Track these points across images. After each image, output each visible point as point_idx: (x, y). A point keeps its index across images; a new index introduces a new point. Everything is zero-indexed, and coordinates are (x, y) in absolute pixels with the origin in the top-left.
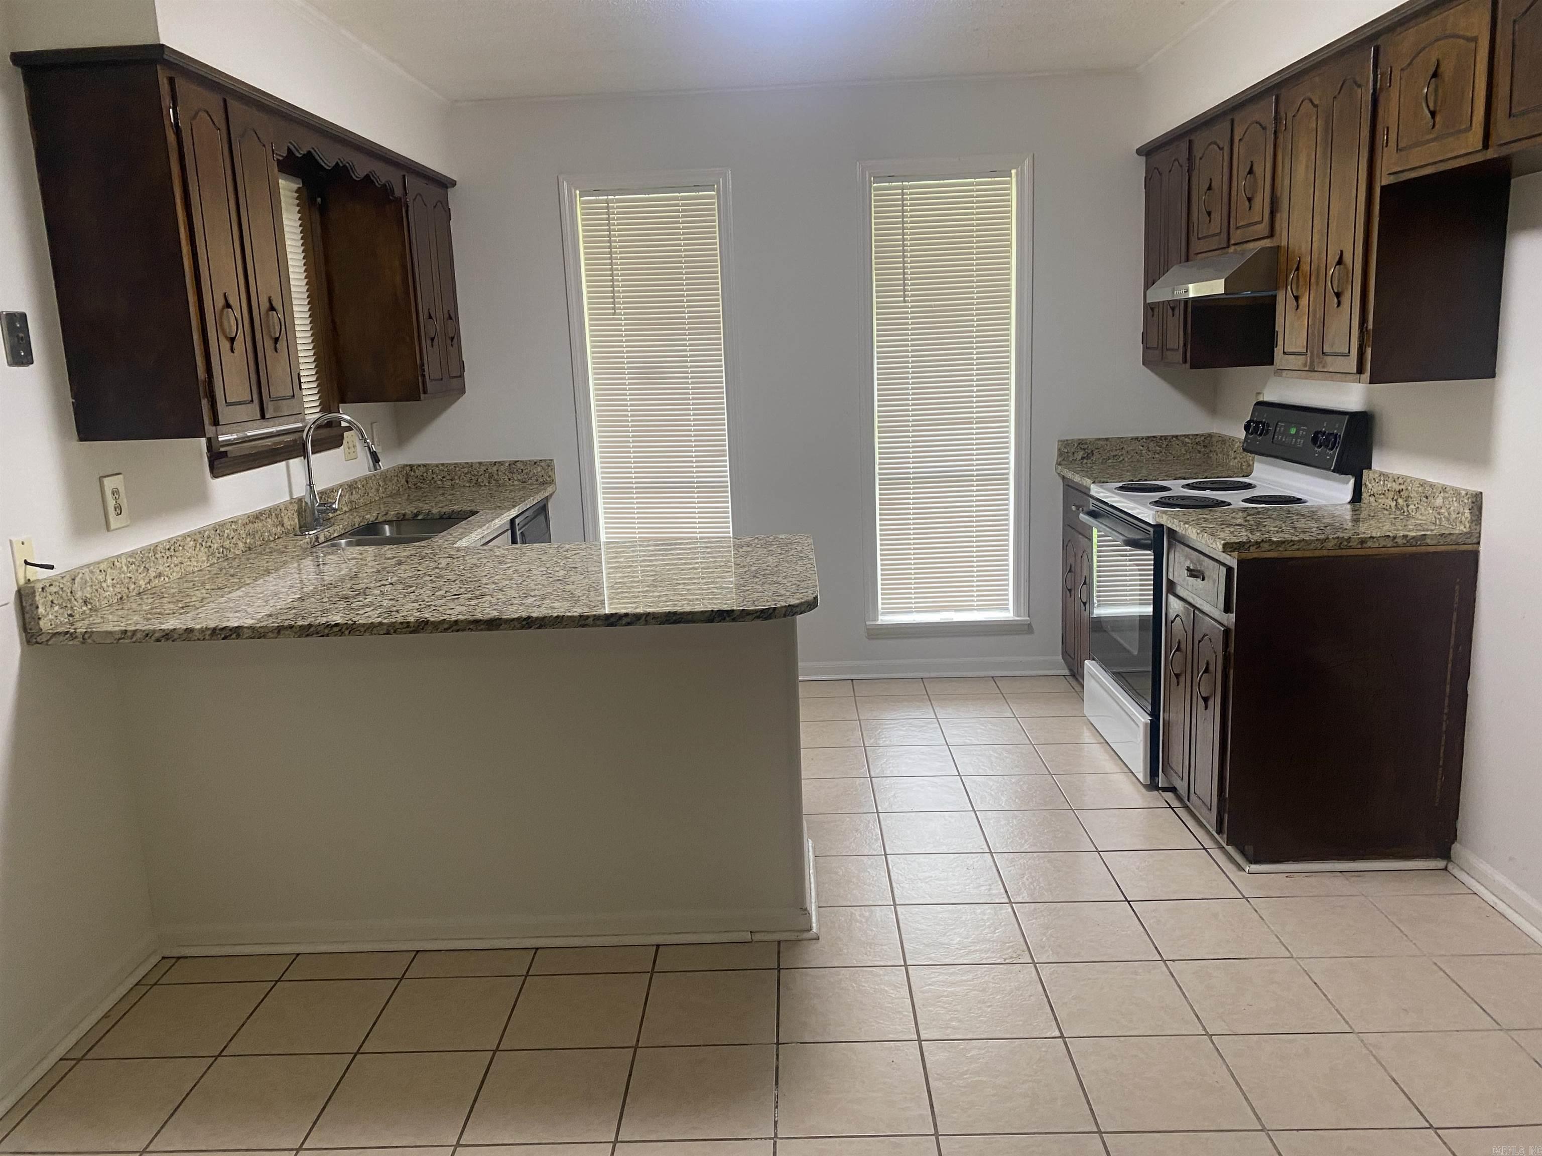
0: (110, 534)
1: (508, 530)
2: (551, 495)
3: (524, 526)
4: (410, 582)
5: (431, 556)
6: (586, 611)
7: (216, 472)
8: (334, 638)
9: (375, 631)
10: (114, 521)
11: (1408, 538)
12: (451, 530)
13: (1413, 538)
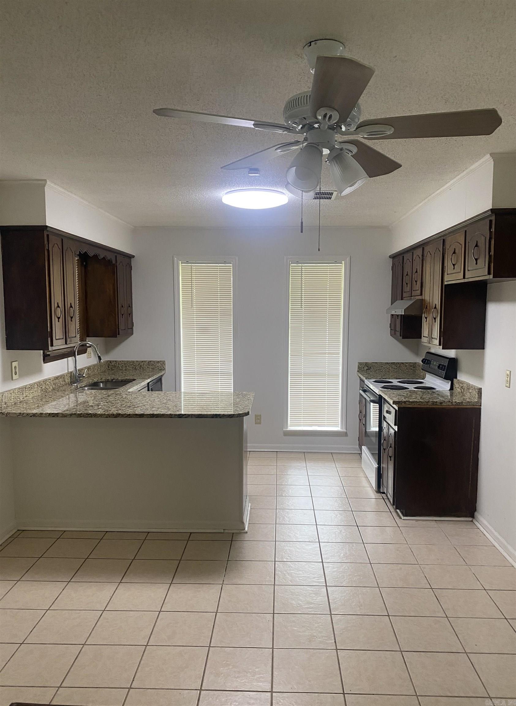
0: (13, 381)
1: (146, 387)
2: (164, 374)
3: (153, 385)
4: (113, 402)
5: (120, 394)
6: (172, 413)
7: (45, 361)
8: (89, 418)
9: (103, 416)
10: (15, 377)
11: (457, 403)
12: (126, 386)
13: (458, 402)
